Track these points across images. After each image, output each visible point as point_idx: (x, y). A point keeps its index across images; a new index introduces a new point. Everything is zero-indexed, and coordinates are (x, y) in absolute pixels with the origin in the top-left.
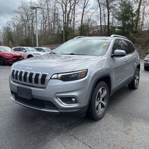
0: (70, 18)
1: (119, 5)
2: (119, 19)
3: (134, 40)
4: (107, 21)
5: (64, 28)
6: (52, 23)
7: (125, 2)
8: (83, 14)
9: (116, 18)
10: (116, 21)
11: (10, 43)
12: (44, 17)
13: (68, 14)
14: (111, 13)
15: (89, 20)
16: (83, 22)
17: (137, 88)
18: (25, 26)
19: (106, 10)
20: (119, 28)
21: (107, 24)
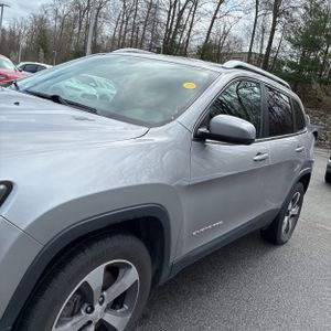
0: (183, 22)
1: (302, 11)
2: (296, 45)
3: (320, 101)
4: (266, 44)
5: (165, 43)
6: (141, 27)
7: (317, 5)
8: (214, 18)
9: (289, 39)
10: (289, 47)
11: (42, 53)
12: (125, 7)
13: (181, 12)
14: (279, 27)
15: (225, 34)
16: (211, 36)
17: (283, 243)
18: (80, 22)
19: (271, 17)
20: (291, 65)
21: (264, 52)
